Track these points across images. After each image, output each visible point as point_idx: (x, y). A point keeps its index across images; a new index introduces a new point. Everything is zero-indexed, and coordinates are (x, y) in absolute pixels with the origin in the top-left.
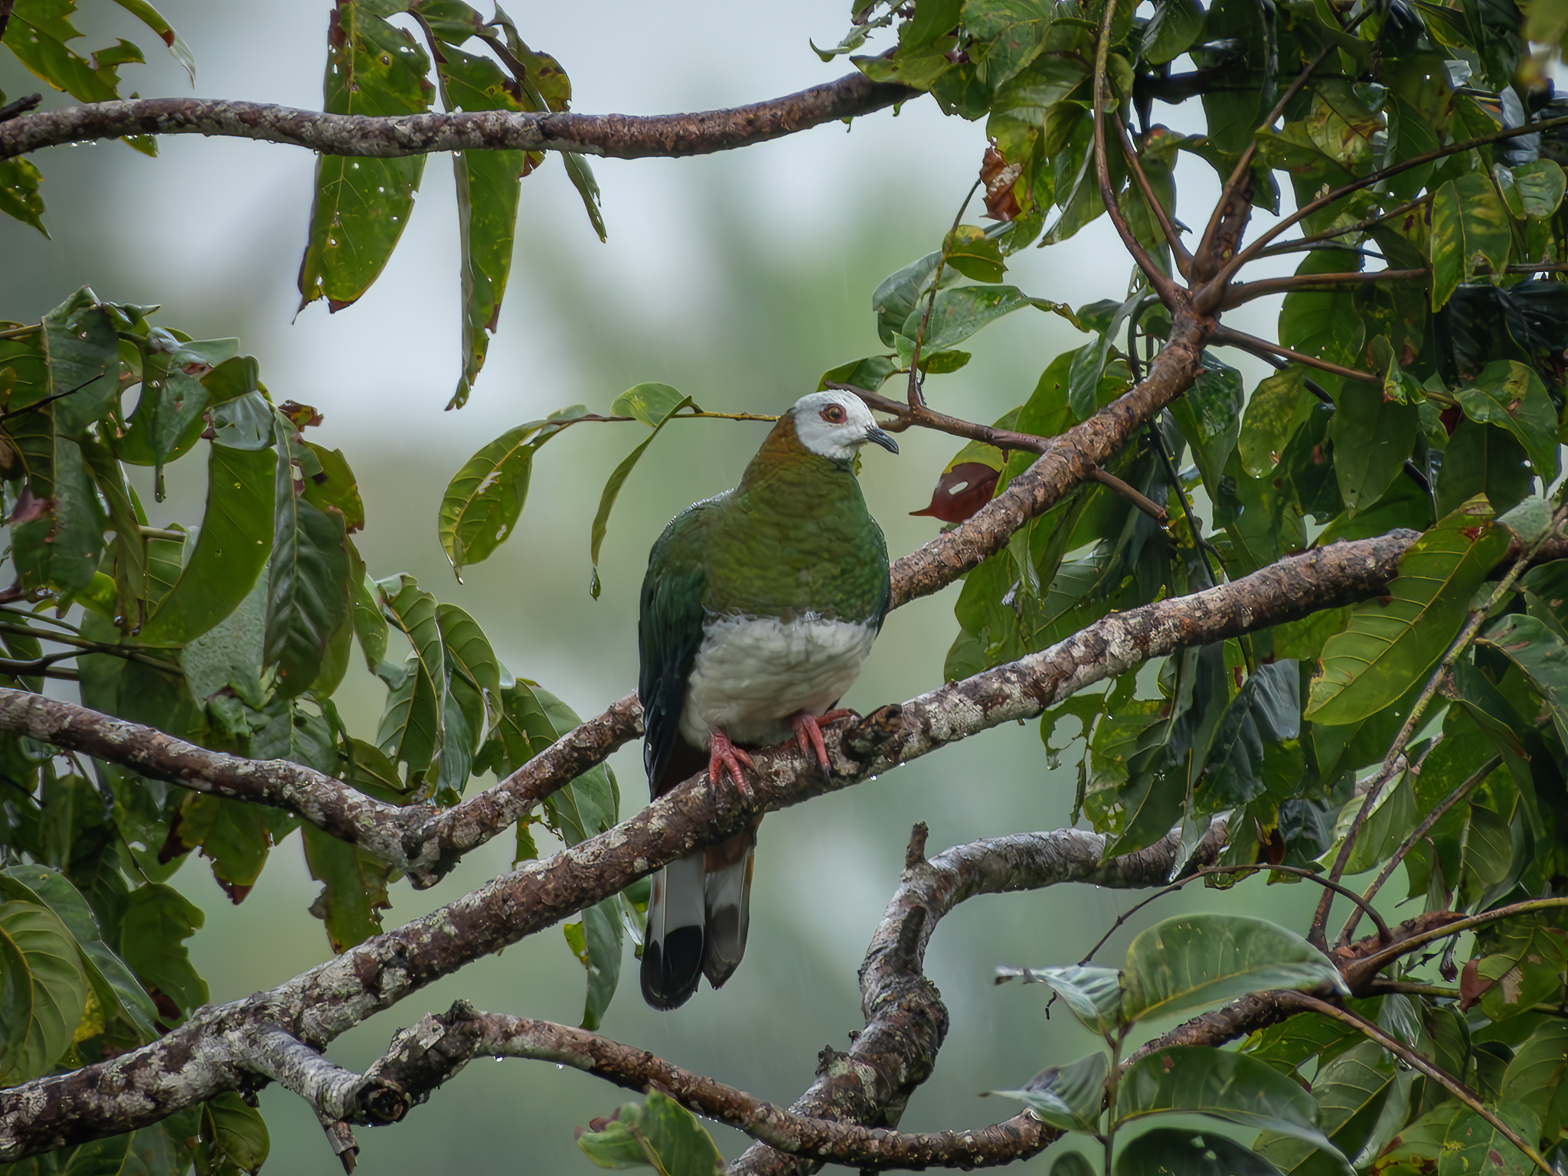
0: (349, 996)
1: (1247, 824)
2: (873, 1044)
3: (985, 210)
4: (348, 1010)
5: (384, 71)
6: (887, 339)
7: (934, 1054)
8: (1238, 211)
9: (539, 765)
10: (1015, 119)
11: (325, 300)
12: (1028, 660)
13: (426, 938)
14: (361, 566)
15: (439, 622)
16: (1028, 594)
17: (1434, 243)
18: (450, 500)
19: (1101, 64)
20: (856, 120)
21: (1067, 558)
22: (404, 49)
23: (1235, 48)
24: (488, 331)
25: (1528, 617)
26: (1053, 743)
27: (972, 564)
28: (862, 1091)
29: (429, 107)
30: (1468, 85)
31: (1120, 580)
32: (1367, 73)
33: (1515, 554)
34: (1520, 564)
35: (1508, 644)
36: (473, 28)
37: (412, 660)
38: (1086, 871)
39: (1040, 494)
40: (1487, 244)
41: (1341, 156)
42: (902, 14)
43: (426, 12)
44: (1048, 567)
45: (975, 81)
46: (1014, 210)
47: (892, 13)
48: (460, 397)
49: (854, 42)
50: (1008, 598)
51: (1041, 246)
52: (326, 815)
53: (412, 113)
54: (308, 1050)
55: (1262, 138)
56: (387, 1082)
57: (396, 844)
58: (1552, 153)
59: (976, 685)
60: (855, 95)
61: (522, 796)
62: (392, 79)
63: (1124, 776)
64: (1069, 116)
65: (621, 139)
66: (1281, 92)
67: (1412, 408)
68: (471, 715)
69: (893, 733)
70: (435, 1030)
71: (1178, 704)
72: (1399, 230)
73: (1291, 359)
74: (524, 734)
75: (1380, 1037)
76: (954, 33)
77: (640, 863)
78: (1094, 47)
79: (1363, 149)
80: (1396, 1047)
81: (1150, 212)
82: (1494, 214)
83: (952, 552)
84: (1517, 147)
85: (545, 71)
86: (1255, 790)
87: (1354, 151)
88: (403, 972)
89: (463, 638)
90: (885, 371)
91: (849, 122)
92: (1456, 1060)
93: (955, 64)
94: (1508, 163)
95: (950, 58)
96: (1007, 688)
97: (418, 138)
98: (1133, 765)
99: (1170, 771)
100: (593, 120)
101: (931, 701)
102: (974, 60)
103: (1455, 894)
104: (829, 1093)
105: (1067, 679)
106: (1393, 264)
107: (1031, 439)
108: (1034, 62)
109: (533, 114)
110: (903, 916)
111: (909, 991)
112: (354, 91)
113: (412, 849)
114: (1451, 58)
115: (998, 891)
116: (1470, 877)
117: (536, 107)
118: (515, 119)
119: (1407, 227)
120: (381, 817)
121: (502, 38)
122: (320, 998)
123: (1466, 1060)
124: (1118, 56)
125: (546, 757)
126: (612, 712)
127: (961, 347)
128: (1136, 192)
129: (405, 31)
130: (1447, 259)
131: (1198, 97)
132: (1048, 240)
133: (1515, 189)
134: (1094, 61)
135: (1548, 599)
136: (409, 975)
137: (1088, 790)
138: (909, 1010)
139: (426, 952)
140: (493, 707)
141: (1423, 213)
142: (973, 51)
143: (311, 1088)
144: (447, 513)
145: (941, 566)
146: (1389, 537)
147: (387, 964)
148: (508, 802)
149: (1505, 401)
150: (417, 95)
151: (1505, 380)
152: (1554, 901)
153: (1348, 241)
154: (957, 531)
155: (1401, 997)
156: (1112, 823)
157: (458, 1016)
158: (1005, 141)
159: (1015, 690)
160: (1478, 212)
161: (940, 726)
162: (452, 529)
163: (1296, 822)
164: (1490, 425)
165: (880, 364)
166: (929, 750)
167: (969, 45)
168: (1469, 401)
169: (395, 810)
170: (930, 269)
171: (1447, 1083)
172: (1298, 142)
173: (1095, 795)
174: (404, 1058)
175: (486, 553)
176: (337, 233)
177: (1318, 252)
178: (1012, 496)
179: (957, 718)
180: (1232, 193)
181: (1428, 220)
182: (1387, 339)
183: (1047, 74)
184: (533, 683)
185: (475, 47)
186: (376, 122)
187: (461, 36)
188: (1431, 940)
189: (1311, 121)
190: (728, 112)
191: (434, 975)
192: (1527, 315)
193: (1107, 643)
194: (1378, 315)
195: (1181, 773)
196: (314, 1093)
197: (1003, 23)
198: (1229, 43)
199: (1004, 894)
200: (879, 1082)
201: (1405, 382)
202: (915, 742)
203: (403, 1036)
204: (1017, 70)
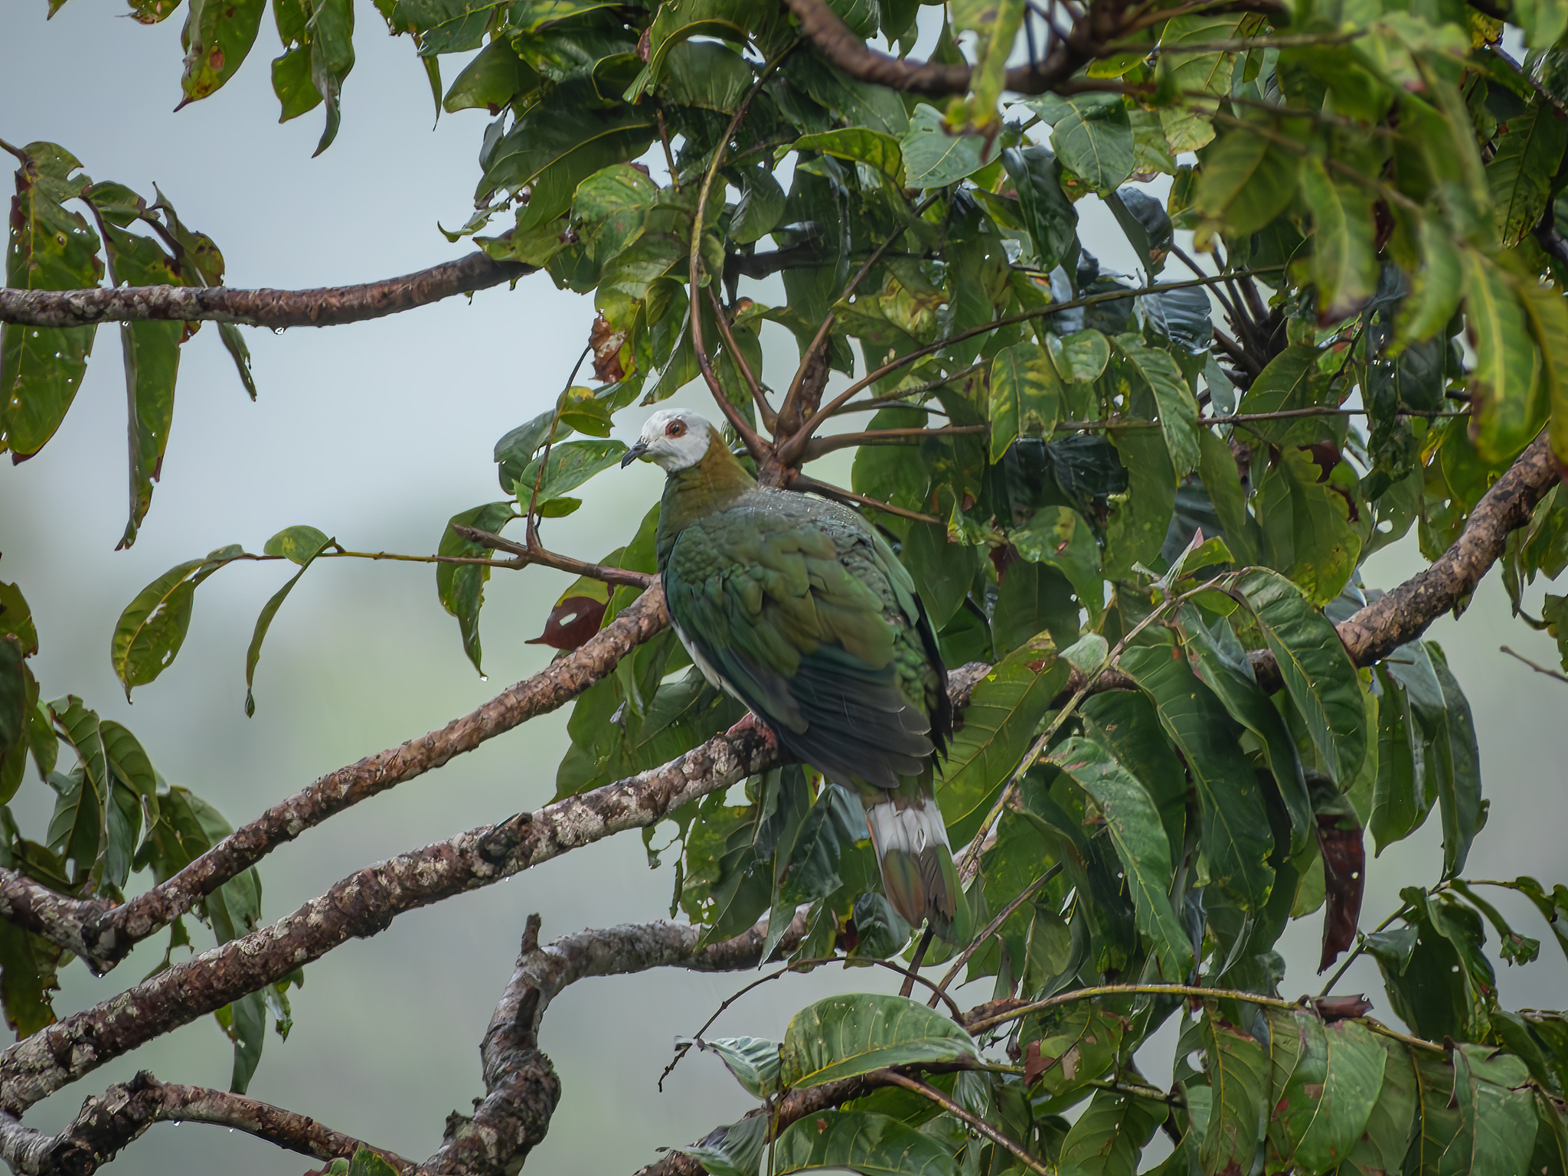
0: (43, 1070)
1: (826, 915)
2: (495, 1109)
3: (593, 372)
4: (41, 1081)
5: (60, 250)
6: (507, 487)
7: (548, 1118)
8: (818, 374)
9: (202, 865)
10: (620, 293)
11: (9, 454)
12: (644, 776)
13: (111, 1019)
14: (36, 687)
15: (103, 736)
16: (632, 712)
17: (992, 404)
18: (122, 629)
19: (696, 243)
20: (477, 293)
21: (665, 680)
22: (77, 231)
23: (811, 230)
24: (152, 480)
25: (1086, 740)
26: (653, 846)
27: (585, 686)
28: (486, 1152)
29: (100, 282)
30: (1019, 262)
31: (712, 701)
32: (930, 251)
33: (1076, 685)
34: (1079, 694)
35: (1069, 763)
36: (138, 212)
37: (78, 770)
38: (682, 956)
39: (645, 624)
40: (1039, 404)
41: (909, 327)
42: (519, 200)
43: (97, 197)
44: (649, 688)
45: (584, 259)
46: (619, 373)
47: (510, 199)
48: (128, 539)
49: (477, 224)
50: (615, 718)
51: (643, 405)
52: (14, 908)
53: (85, 288)
54: (7, 1117)
55: (841, 309)
56: (78, 1143)
57: (76, 934)
58: (1095, 323)
59: (598, 797)
60: (477, 271)
61: (189, 892)
62: (66, 257)
63: (715, 873)
64: (667, 288)
65: (270, 311)
66: (854, 271)
67: (972, 548)
68: (131, 817)
69: (523, 839)
70: (120, 1098)
71: (765, 808)
72: (959, 391)
73: (863, 504)
74: (178, 835)
75: (954, 1108)
76: (566, 216)
77: (300, 953)
78: (690, 228)
79: (930, 319)
80: (968, 1117)
81: (739, 374)
82: (1044, 378)
83: (567, 676)
84: (1065, 319)
85: (201, 248)
86: (834, 884)
87: (921, 321)
88: (91, 1048)
89: (124, 750)
90: (506, 516)
91: (470, 296)
92: (1021, 1130)
93: (567, 243)
94: (1058, 333)
95: (563, 239)
96: (625, 801)
97: (91, 310)
98: (724, 864)
99: (758, 868)
100: (246, 293)
101: (557, 811)
102: (584, 239)
103: (1021, 984)
104: (456, 1153)
105: (677, 793)
106: (955, 422)
107: (636, 575)
108: (637, 241)
109: (192, 289)
110: (520, 997)
111: (526, 1062)
112: (33, 268)
113: (91, 937)
114: (1004, 238)
115: (603, 974)
116: (1033, 970)
117: (195, 282)
118: (177, 293)
119: (969, 387)
120: (63, 911)
121: (163, 220)
122: (17, 1071)
123: (1029, 1130)
124: (710, 237)
125: (209, 857)
126: (267, 817)
127: (573, 494)
128: (727, 358)
129: (78, 214)
130: (1003, 417)
131: (779, 273)
132: (649, 400)
133: (1064, 356)
134: (690, 242)
135: (1103, 726)
136: (95, 1052)
137: (685, 886)
138: (526, 1079)
139: (111, 1031)
140: (150, 810)
141: (982, 376)
142: (582, 232)
143: (10, 1149)
144: (119, 640)
145: (557, 688)
146: (962, 670)
147: (77, 1042)
148: (176, 897)
149: (1055, 541)
150: (89, 271)
151: (1055, 524)
152: (1108, 989)
153: (913, 400)
154: (572, 656)
155: (973, 1074)
156: (706, 915)
157: (142, 1084)
158: (611, 311)
159: (632, 802)
160: (1031, 376)
161: (566, 833)
162: (125, 655)
163: (868, 913)
164: (1040, 563)
165: (503, 509)
166: (556, 854)
167: (579, 227)
168: (1021, 543)
169: (75, 904)
170: (545, 425)
171: (1013, 1148)
172: (870, 313)
173: (690, 891)
174: (93, 1122)
175: (152, 677)
176: (19, 394)
177: (887, 411)
178: (619, 626)
179: (581, 827)
180: (812, 359)
181: (986, 382)
182: (950, 487)
183: (649, 253)
184: (185, 790)
185: (139, 228)
186: (55, 296)
187: (127, 219)
188: (999, 1023)
189: (882, 295)
190: (365, 286)
191: (118, 1051)
192: (1074, 466)
193: (713, 761)
194: (942, 466)
195: (768, 869)
196: (13, 1153)
197: (611, 208)
198: (807, 225)
199: (608, 977)
200: (500, 1144)
201: (965, 526)
202: (543, 846)
203: (93, 1102)
204: (622, 249)
